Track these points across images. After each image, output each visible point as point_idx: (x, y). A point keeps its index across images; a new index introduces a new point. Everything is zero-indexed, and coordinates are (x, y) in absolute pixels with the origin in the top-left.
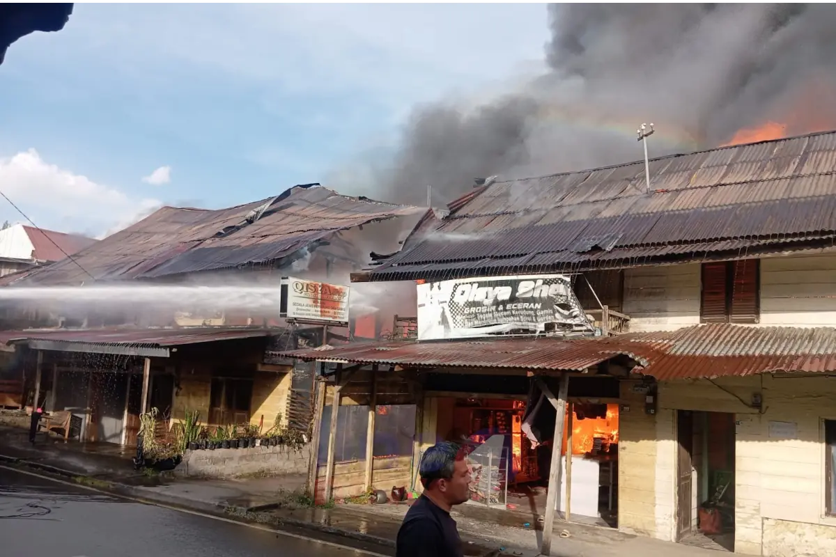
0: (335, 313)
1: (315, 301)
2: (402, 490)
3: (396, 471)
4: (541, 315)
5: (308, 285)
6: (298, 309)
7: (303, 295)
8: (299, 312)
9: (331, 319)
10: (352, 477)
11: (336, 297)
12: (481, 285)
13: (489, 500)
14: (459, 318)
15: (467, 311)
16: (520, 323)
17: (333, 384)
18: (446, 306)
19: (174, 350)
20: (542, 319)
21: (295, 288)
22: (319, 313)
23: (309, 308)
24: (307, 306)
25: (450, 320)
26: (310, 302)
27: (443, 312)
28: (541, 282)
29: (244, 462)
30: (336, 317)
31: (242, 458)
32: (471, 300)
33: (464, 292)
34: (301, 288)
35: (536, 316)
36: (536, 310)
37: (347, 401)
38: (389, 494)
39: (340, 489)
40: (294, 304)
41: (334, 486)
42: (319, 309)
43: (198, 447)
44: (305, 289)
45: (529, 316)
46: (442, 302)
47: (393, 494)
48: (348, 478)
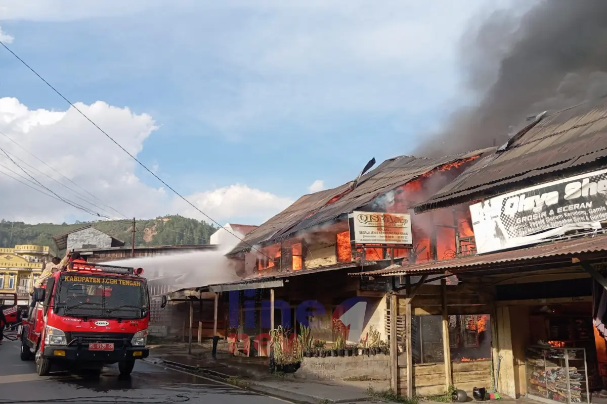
0: (398, 237)
1: (379, 228)
2: (482, 391)
3: (477, 374)
4: (594, 214)
5: (371, 216)
6: (364, 237)
7: (367, 224)
8: (365, 238)
9: (396, 242)
10: (433, 378)
11: (398, 224)
12: (527, 195)
13: (570, 400)
14: (512, 229)
15: (519, 221)
16: (574, 224)
17: (404, 297)
18: (498, 220)
19: (287, 281)
20: (597, 217)
21: (361, 220)
22: (384, 238)
23: (374, 235)
24: (372, 233)
25: (504, 231)
26: (375, 230)
27: (497, 227)
28: (588, 180)
29: (350, 367)
30: (400, 241)
31: (348, 364)
32: (520, 210)
33: (512, 204)
34: (365, 219)
35: (589, 215)
36: (588, 208)
37: (419, 311)
38: (470, 395)
39: (423, 388)
40: (361, 233)
41: (416, 385)
42: (384, 235)
43: (311, 355)
44: (369, 220)
45: (582, 216)
46: (493, 217)
47: (475, 394)
48: (429, 379)
